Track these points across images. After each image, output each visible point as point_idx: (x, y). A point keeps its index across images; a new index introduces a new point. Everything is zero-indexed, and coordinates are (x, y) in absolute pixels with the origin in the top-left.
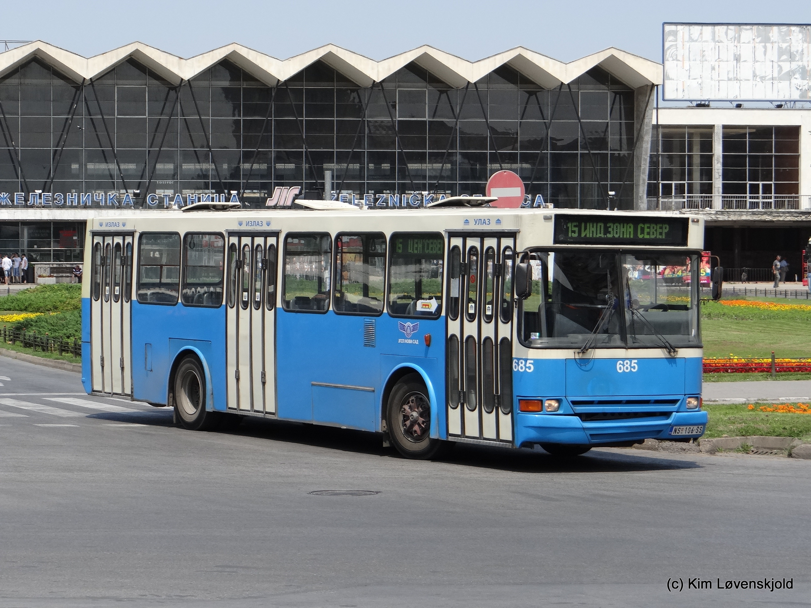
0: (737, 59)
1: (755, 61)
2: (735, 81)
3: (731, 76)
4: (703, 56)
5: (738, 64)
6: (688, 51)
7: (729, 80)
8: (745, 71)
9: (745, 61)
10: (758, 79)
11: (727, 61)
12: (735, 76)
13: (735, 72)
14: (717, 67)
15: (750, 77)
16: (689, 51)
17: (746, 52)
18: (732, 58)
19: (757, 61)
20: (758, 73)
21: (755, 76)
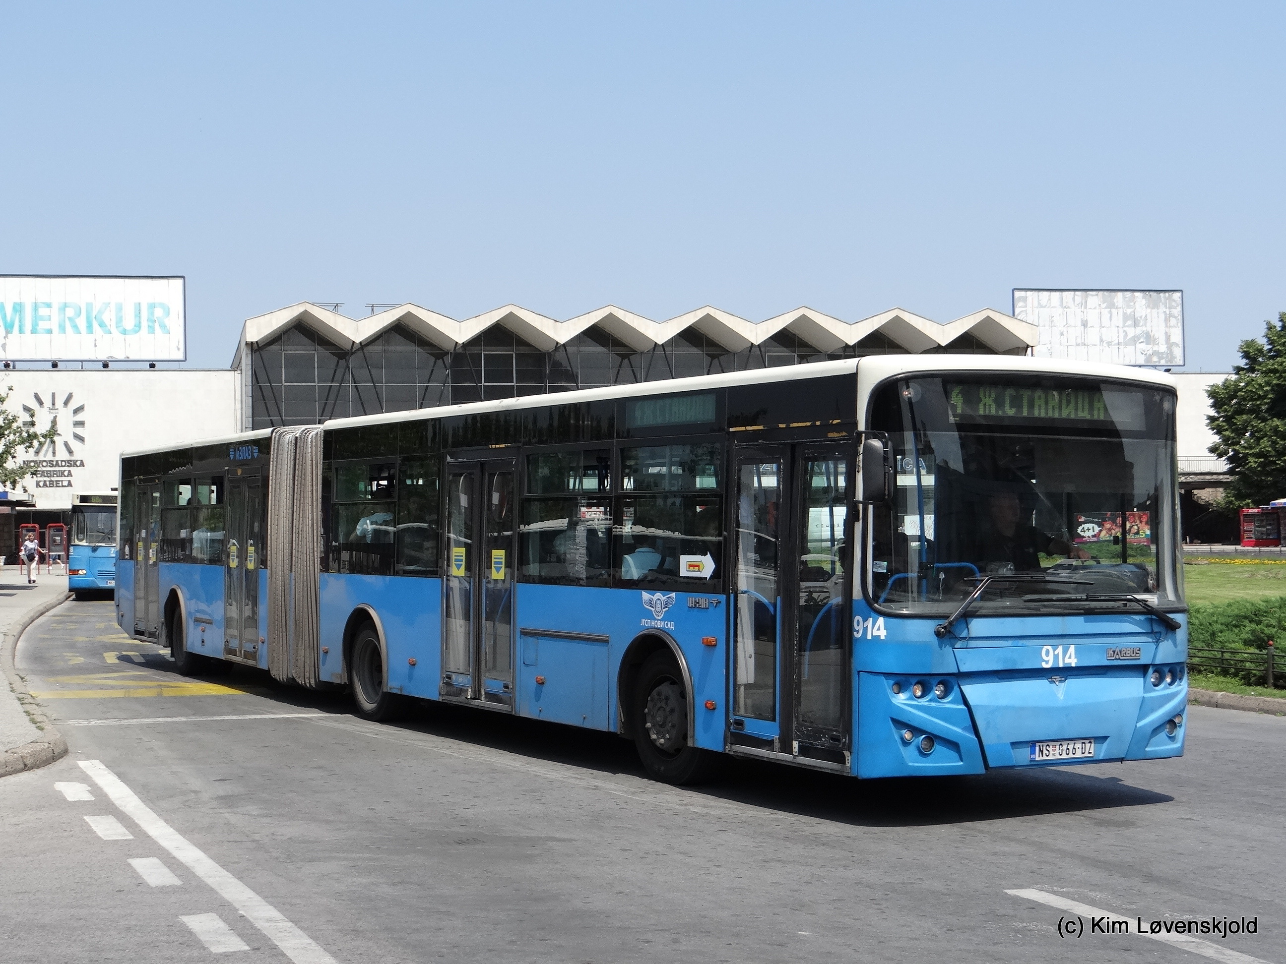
0: (1085, 324)
1: (1102, 327)
2: (1083, 347)
3: (1079, 341)
4: (1052, 321)
5: (1086, 330)
6: (1037, 316)
7: (1078, 345)
8: (1093, 336)
9: (1092, 327)
10: (1105, 344)
11: (1075, 327)
12: (1083, 341)
13: (1083, 337)
14: (1065, 333)
15: (1098, 343)
16: (1039, 317)
17: (1092, 317)
18: (1080, 324)
19: (1104, 327)
20: (1104, 338)
21: (1101, 341)
